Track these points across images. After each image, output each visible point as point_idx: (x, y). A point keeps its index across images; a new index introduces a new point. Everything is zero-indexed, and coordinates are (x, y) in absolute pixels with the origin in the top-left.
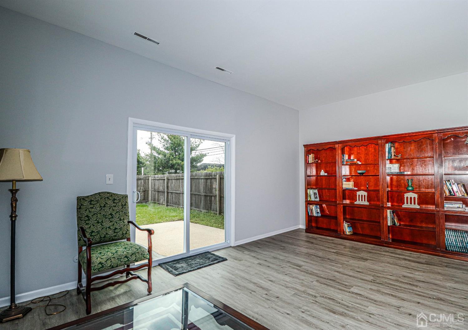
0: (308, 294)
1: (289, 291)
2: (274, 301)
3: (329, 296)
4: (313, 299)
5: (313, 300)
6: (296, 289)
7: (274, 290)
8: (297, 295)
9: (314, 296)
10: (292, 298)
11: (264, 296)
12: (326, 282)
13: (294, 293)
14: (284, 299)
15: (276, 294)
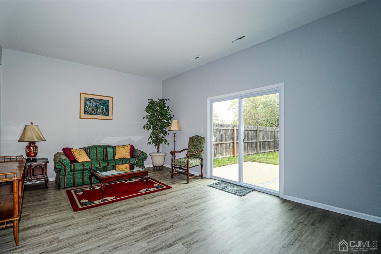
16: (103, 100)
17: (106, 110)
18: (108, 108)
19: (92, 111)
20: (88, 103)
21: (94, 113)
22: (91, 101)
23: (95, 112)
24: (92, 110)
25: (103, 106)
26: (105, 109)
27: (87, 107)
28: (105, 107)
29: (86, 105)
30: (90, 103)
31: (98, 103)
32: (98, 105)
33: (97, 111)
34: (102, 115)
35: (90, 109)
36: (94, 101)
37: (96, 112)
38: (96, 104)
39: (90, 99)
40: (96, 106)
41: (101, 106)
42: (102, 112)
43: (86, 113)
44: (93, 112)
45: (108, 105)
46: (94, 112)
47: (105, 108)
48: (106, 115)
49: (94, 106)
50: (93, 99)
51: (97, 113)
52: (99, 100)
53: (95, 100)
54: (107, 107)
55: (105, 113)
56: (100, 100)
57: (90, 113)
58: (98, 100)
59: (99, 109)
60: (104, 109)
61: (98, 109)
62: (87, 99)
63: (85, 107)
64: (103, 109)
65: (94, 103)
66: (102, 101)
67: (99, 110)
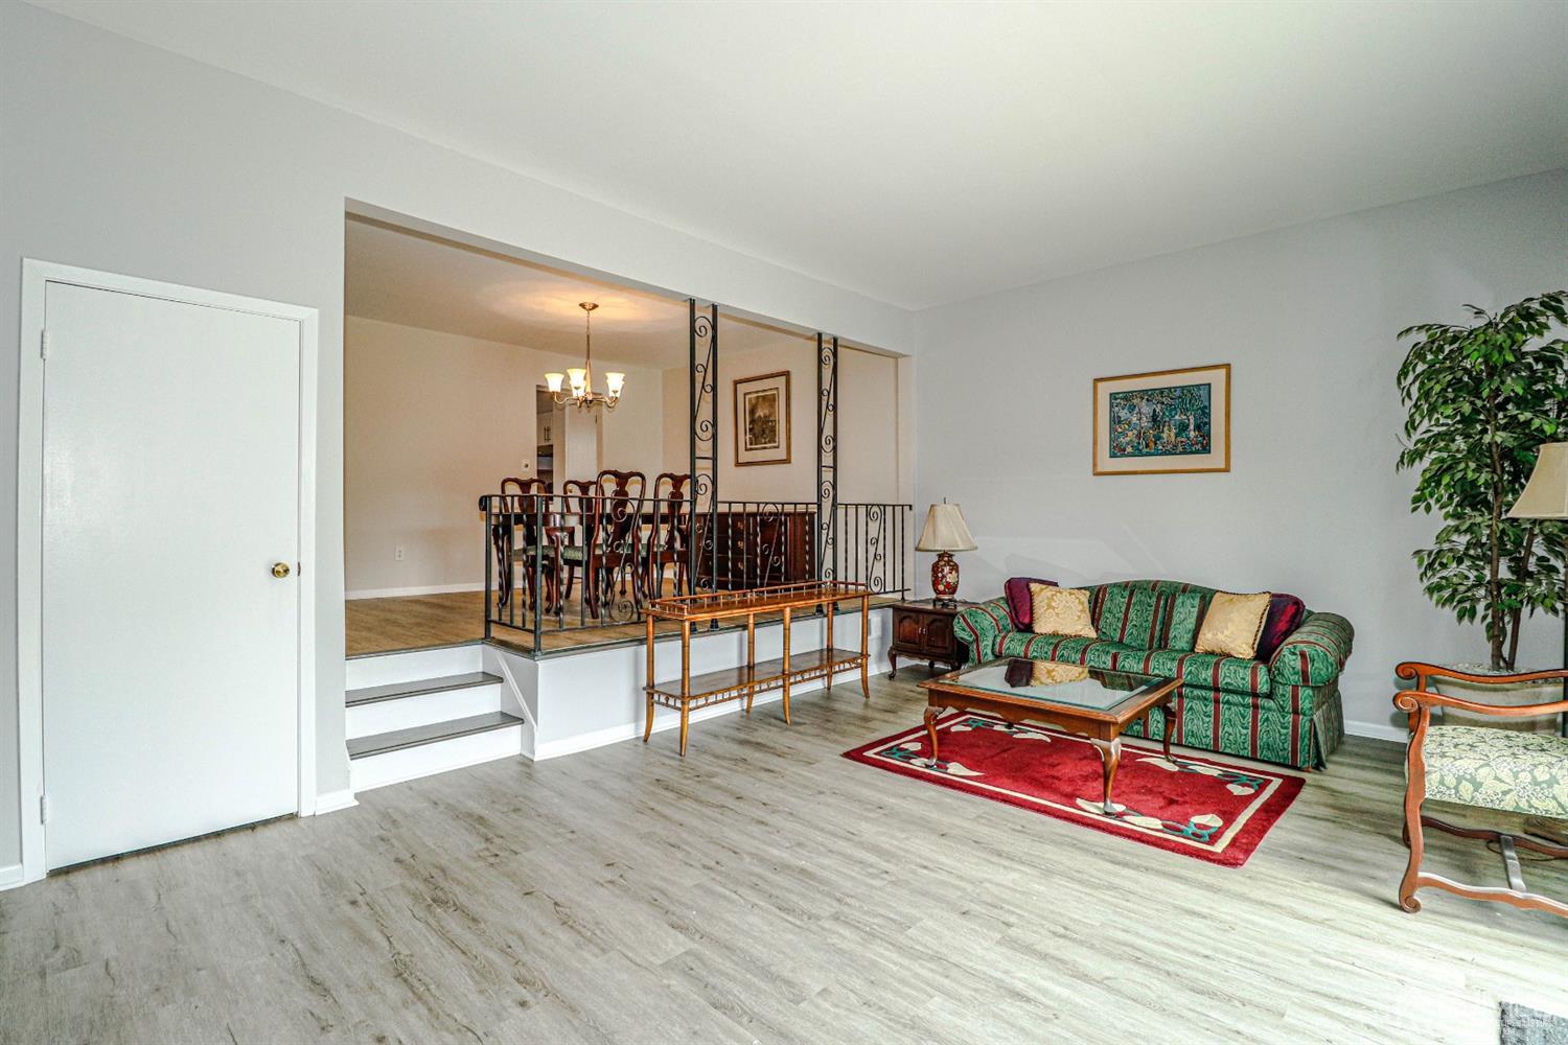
0: (858, 928)
1: (927, 939)
2: (971, 901)
3: (790, 919)
4: (846, 909)
5: (849, 905)
6: (900, 949)
7: (986, 944)
8: (901, 924)
9: (842, 918)
10: (916, 912)
11: (1012, 919)
13: (910, 932)
14: (943, 909)
15: (972, 927)
16: (1183, 388)
17: (1198, 428)
18: (1206, 420)
19: (1139, 443)
20: (1124, 414)
21: (1145, 450)
22: (1135, 401)
23: (1152, 445)
24: (1138, 436)
25: (1185, 411)
26: (1192, 427)
27: (1120, 430)
28: (1191, 418)
29: (1115, 420)
30: (1132, 408)
31: (1163, 403)
32: (1164, 413)
33: (1160, 438)
34: (1181, 453)
35: (1130, 433)
36: (1147, 400)
37: (1156, 444)
38: (1155, 411)
39: (1128, 397)
40: (1154, 418)
41: (1177, 417)
42: (1179, 439)
43: (1117, 451)
44: (1141, 447)
45: (1205, 407)
46: (1149, 445)
47: (1192, 421)
48: (1197, 452)
49: (1145, 423)
50: (1140, 391)
51: (1160, 447)
52: (1165, 394)
53: (1148, 395)
54: (1204, 413)
55: (1193, 445)
56: (1169, 389)
57: (1129, 449)
58: (1162, 393)
59: (1166, 429)
60: (1188, 425)
61: (1163, 432)
62: (1116, 399)
63: (1112, 430)
64: (1183, 427)
65: (1146, 409)
66: (1178, 393)
67: (1168, 434)
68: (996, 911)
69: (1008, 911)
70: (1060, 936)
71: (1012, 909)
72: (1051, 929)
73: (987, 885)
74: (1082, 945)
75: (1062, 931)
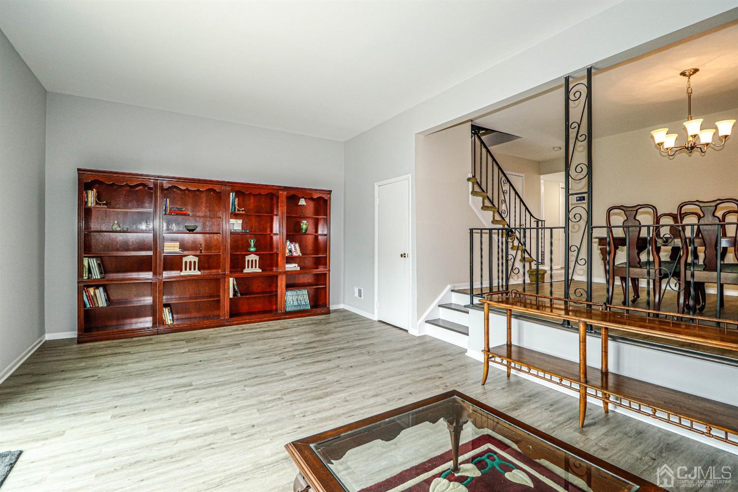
4: (283, 401)
5: (287, 402)
12: (255, 382)
68: (246, 435)
69: (242, 438)
70: (211, 444)
71: (242, 440)
72: (217, 444)
73: (268, 440)
74: (198, 447)
75: (212, 446)
